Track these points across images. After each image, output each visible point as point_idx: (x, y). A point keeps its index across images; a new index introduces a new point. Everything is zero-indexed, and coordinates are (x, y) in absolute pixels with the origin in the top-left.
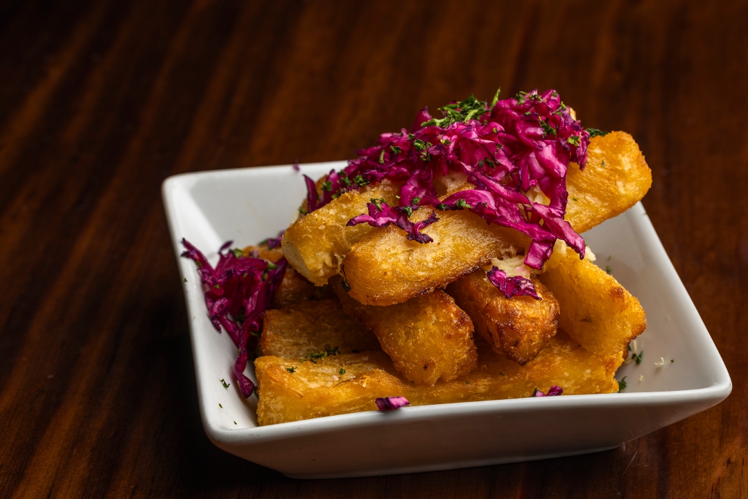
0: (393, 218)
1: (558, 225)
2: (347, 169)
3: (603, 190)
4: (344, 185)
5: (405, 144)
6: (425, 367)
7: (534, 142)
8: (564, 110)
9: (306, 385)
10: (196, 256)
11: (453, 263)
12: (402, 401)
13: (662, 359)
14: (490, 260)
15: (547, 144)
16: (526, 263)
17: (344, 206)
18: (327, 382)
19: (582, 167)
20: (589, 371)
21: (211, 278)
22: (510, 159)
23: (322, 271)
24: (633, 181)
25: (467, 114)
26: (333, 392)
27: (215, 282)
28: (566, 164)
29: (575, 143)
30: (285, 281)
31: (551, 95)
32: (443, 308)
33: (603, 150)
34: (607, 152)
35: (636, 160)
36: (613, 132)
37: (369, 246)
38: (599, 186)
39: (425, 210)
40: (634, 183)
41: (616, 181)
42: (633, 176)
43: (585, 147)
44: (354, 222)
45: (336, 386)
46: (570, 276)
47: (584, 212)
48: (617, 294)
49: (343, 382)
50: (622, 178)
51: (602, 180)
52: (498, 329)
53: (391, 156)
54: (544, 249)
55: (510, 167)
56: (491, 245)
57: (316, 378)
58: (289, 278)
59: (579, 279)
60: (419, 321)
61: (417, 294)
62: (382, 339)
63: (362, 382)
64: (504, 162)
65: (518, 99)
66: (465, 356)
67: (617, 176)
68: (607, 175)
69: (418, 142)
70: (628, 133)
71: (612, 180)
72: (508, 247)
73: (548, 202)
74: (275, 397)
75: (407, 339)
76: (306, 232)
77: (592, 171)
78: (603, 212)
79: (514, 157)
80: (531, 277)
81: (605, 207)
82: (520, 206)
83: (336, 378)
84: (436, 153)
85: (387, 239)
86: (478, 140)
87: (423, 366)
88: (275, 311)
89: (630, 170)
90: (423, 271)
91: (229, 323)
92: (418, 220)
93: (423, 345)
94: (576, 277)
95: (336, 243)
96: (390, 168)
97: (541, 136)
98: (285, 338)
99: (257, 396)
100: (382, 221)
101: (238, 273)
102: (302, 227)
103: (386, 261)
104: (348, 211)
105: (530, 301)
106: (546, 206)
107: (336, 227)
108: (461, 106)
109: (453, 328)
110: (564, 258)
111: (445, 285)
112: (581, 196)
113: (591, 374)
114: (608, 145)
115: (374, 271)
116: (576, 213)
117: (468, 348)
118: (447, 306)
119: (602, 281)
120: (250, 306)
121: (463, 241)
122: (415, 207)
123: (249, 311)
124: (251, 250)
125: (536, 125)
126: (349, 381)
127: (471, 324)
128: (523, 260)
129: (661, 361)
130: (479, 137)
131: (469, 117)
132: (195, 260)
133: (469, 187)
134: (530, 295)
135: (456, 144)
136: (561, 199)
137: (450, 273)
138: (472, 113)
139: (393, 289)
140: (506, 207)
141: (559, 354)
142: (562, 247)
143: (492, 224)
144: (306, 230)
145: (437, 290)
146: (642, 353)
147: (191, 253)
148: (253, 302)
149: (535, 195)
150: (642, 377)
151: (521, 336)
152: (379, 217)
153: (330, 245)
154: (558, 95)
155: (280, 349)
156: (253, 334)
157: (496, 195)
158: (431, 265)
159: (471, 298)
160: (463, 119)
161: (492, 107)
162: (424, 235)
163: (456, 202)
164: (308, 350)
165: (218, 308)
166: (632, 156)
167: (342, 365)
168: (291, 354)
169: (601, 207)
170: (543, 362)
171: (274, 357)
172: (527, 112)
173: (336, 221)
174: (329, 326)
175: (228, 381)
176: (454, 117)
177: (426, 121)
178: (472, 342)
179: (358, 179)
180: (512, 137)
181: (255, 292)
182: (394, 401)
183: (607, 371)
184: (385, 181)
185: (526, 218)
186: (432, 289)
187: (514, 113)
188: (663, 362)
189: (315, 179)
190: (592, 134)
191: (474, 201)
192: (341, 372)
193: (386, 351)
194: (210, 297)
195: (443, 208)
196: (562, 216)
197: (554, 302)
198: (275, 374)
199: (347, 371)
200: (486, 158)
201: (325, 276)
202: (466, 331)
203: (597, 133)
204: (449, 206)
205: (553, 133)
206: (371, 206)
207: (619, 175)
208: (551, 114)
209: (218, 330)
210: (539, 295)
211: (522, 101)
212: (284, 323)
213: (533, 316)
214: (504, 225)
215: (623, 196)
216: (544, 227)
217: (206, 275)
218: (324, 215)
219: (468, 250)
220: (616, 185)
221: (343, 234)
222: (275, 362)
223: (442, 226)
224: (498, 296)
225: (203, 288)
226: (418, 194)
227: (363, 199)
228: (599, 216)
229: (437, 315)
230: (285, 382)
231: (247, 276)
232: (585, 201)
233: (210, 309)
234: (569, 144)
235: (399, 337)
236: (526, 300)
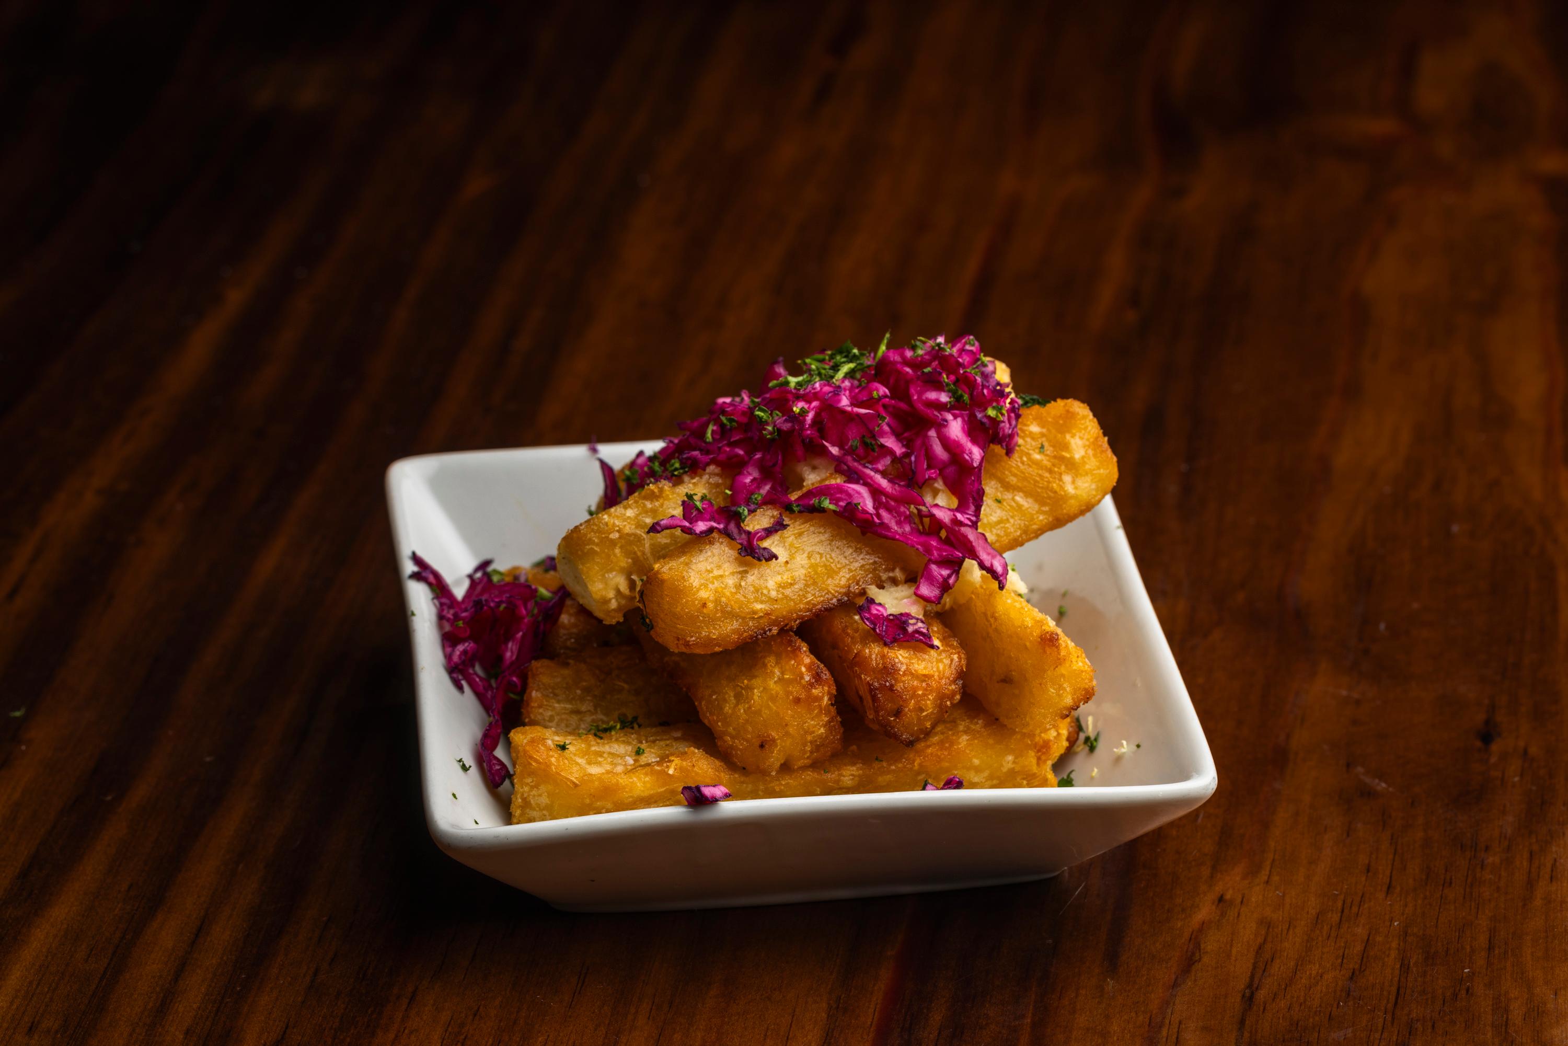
0: (719, 523)
1: (966, 537)
2: (662, 451)
3: (1042, 488)
4: (652, 474)
5: (744, 413)
6: (762, 746)
7: (936, 413)
8: (984, 365)
9: (585, 769)
10: (431, 578)
11: (807, 592)
12: (718, 791)
13: (1124, 743)
14: (864, 589)
15: (955, 417)
16: (916, 594)
17: (649, 505)
18: (616, 765)
19: (1009, 452)
20: (1010, 758)
21: (452, 611)
22: (898, 437)
23: (613, 601)
24: (1087, 474)
25: (838, 370)
26: (623, 780)
27: (456, 617)
28: (983, 447)
29: (997, 416)
30: (565, 618)
31: (965, 344)
32: (791, 659)
33: (1043, 427)
34: (1048, 430)
35: (1093, 443)
36: (1059, 400)
37: (681, 563)
38: (1036, 481)
39: (770, 513)
40: (1089, 478)
41: (1061, 474)
42: (1087, 467)
43: (1014, 423)
44: (658, 528)
45: (627, 772)
46: (985, 614)
47: (1012, 521)
48: (1050, 640)
49: (641, 766)
50: (1070, 470)
51: (1040, 472)
52: (871, 690)
53: (723, 431)
54: (945, 572)
55: (899, 450)
56: (868, 567)
57: (600, 759)
58: (571, 615)
59: (996, 619)
60: (754, 677)
61: (751, 637)
62: (700, 703)
63: (668, 767)
64: (890, 442)
65: (914, 348)
66: (822, 730)
67: (1063, 468)
68: (1049, 464)
69: (761, 410)
70: (1083, 402)
71: (1055, 472)
72: (893, 570)
73: (954, 503)
74: (536, 786)
75: (737, 705)
76: (590, 541)
77: (1025, 459)
78: (1041, 520)
79: (906, 435)
80: (924, 615)
81: (1044, 513)
82: (912, 508)
83: (630, 761)
84: (786, 426)
85: (709, 553)
86: (849, 409)
87: (758, 743)
88: (546, 662)
89: (1083, 457)
90: (762, 602)
91: (477, 680)
92: (757, 527)
93: (759, 713)
94: (993, 616)
95: (636, 561)
96: (720, 448)
97: (946, 404)
98: (559, 702)
99: (513, 784)
100: (701, 526)
101: (492, 604)
102: (585, 535)
103: (706, 586)
104: (654, 511)
105: (922, 651)
106: (949, 510)
107: (635, 535)
108: (832, 357)
109: (804, 687)
110: (976, 588)
111: (795, 625)
112: (1008, 496)
113: (1014, 762)
114: (1050, 420)
115: (687, 601)
116: (1000, 522)
117: (826, 719)
118: (797, 656)
119: (1029, 622)
120: (508, 654)
121: (824, 559)
122: (752, 507)
123: (508, 662)
124: (517, 572)
125: (940, 387)
126: (648, 765)
127: (832, 682)
128: (913, 589)
129: (1122, 745)
130: (852, 404)
131: (840, 375)
132: (430, 584)
133: (836, 478)
134: (921, 641)
135: (817, 415)
136: (974, 499)
137: (802, 606)
138: (846, 368)
139: (715, 628)
140: (889, 510)
141: (966, 732)
142: (973, 572)
143: (869, 534)
144: (590, 539)
145: (783, 631)
146: (1098, 734)
147: (424, 574)
148: (514, 648)
149: (935, 493)
150: (1096, 770)
151: (905, 701)
152: (697, 521)
153: (627, 563)
154: (977, 344)
155: (551, 719)
156: (512, 695)
157: (876, 492)
158: (773, 594)
159: (835, 646)
160: (832, 377)
161: (877, 360)
162: (765, 549)
163: (815, 501)
164: (593, 721)
165: (460, 656)
166: (1086, 437)
167: (641, 742)
168: (567, 726)
169: (1037, 512)
170: (942, 742)
171: (538, 728)
172: (926, 367)
173: (636, 527)
174: (626, 686)
175: (469, 761)
176: (820, 374)
177: (777, 379)
178: (833, 710)
179: (673, 465)
180: (903, 405)
181: (518, 632)
182: (708, 791)
183: (1039, 759)
184: (712, 468)
185: (921, 527)
186: (775, 630)
187: (908, 370)
188: (1125, 748)
189: (617, 466)
190: (1026, 403)
191: (841, 500)
192: (639, 752)
193: (706, 722)
194: (448, 639)
195: (795, 509)
196: (974, 525)
197: (958, 653)
198: (537, 751)
199: (647, 750)
200: (864, 436)
201: (619, 609)
202: (823, 693)
203: (1035, 402)
204: (803, 506)
205: (964, 401)
206: (688, 505)
207: (1066, 466)
208: (961, 372)
209: (460, 688)
210: (936, 642)
211: (920, 352)
212: (559, 680)
213: (925, 672)
214: (886, 537)
215: (1072, 497)
216: (947, 542)
217: (445, 607)
218: (618, 517)
219: (831, 573)
220: (1061, 480)
221: (647, 545)
222: (539, 734)
223: (793, 537)
224: (873, 642)
225: (440, 626)
226: (759, 488)
227: (678, 494)
228: (1035, 527)
229: (781, 668)
230: (551, 764)
231: (505, 608)
232: (1013, 504)
233: (448, 657)
234: (989, 417)
235: (725, 701)
236: (916, 649)
